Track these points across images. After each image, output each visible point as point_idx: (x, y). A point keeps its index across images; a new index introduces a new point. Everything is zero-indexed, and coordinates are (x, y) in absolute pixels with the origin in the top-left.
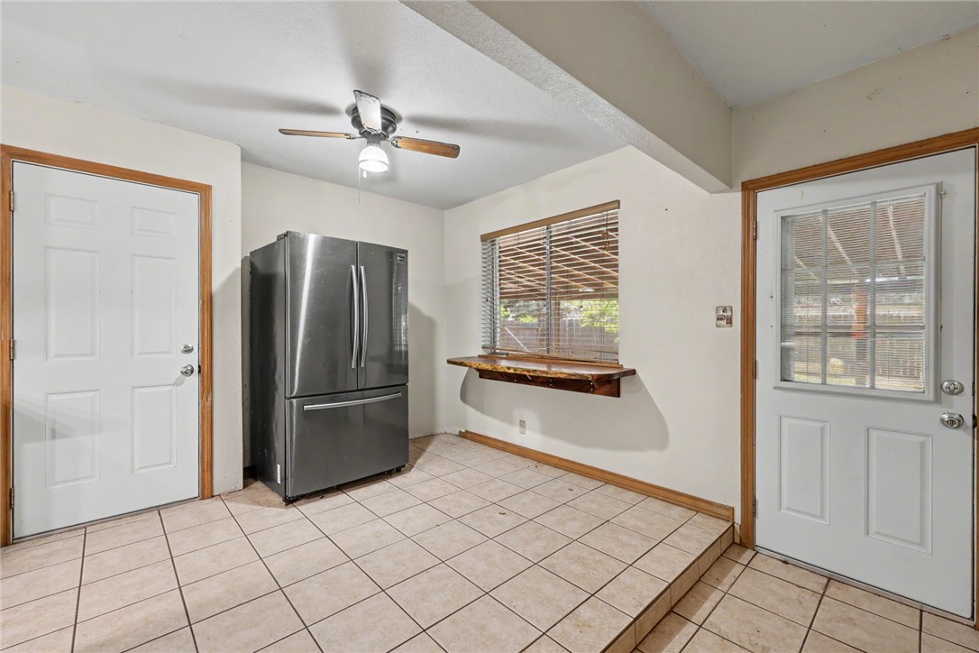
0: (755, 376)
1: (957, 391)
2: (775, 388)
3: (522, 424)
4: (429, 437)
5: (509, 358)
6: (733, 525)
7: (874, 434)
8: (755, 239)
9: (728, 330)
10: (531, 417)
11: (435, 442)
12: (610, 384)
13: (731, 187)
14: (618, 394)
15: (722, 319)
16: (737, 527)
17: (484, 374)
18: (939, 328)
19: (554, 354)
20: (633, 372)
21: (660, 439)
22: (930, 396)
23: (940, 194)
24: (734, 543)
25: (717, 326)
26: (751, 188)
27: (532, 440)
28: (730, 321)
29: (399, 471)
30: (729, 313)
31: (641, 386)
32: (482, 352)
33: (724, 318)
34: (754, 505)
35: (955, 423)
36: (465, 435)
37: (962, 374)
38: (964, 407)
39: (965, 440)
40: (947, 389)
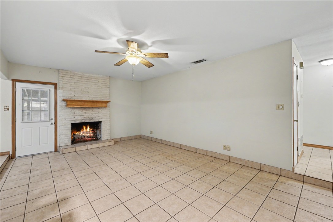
0: (15, 121)
1: (52, 119)
2: (21, 123)
6: (9, 155)
7: (40, 128)
8: (15, 92)
9: (8, 111)
13: (8, 79)
15: (6, 109)
16: (11, 155)
18: (50, 110)
22: (49, 120)
23: (50, 91)
24: (10, 159)
25: (4, 110)
26: (14, 81)
28: (8, 109)
30: (8, 108)
33: (7, 108)
34: (15, 148)
35: (52, 124)
37: (53, 117)
38: (53, 121)
39: (53, 126)
40: (51, 119)
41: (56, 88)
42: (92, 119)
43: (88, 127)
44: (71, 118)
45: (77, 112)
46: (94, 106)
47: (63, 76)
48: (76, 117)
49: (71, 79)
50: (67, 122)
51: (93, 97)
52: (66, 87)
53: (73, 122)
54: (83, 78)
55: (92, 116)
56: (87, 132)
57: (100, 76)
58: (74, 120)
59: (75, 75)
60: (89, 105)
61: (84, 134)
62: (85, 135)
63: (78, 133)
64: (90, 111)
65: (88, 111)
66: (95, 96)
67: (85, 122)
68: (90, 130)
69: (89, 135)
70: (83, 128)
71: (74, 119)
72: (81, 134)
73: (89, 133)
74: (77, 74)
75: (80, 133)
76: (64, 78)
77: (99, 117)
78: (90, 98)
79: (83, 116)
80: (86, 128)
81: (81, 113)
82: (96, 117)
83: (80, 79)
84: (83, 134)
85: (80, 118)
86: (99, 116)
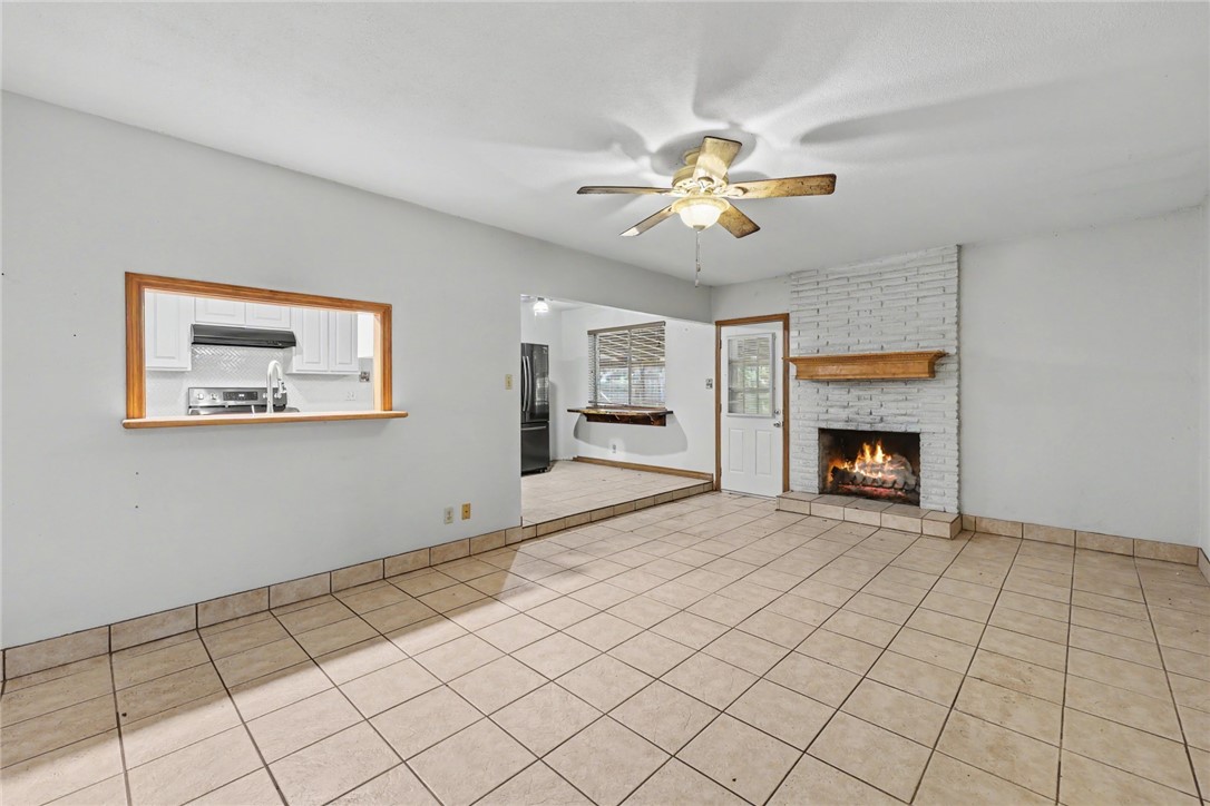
0: (720, 411)
1: (778, 413)
2: (727, 416)
3: (614, 448)
4: (555, 461)
5: (605, 407)
6: (712, 481)
7: (758, 432)
9: (711, 390)
10: (619, 443)
11: (557, 465)
12: (659, 418)
13: (711, 322)
14: (665, 425)
15: (709, 385)
16: (714, 483)
17: (591, 417)
18: (774, 389)
19: (632, 404)
20: (672, 412)
21: (683, 446)
22: (771, 415)
23: (774, 338)
24: (712, 490)
25: (705, 389)
26: (719, 324)
27: (620, 456)
28: (712, 386)
29: (543, 470)
30: (711, 382)
31: (675, 420)
32: (590, 405)
34: (720, 471)
35: (778, 425)
36: (578, 459)
37: (780, 407)
38: (780, 419)
39: (780, 430)
40: (775, 413)
41: (786, 328)
42: (882, 420)
43: (879, 448)
44: (818, 414)
45: (837, 394)
46: (875, 373)
47: (799, 289)
48: (831, 410)
49: (818, 293)
50: (807, 423)
51: (888, 343)
52: (806, 320)
53: (824, 426)
54: (851, 281)
55: (883, 412)
56: (875, 465)
57: (914, 256)
58: (827, 420)
59: (830, 278)
60: (857, 372)
61: (866, 471)
62: (868, 475)
63: (846, 466)
64: (874, 392)
65: (869, 393)
66: (893, 338)
67: (860, 429)
68: (884, 458)
69: (880, 475)
70: (863, 453)
71: (826, 417)
72: (856, 470)
73: (883, 472)
74: (833, 274)
75: (854, 467)
76: (801, 295)
77: (910, 415)
78: (875, 346)
79: (851, 410)
80: (873, 453)
81: (845, 397)
82: (896, 415)
83: (843, 286)
84: (862, 472)
85: (844, 414)
86: (909, 412)
